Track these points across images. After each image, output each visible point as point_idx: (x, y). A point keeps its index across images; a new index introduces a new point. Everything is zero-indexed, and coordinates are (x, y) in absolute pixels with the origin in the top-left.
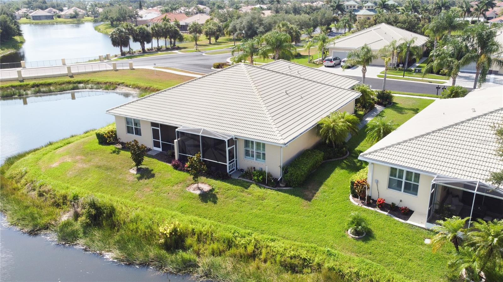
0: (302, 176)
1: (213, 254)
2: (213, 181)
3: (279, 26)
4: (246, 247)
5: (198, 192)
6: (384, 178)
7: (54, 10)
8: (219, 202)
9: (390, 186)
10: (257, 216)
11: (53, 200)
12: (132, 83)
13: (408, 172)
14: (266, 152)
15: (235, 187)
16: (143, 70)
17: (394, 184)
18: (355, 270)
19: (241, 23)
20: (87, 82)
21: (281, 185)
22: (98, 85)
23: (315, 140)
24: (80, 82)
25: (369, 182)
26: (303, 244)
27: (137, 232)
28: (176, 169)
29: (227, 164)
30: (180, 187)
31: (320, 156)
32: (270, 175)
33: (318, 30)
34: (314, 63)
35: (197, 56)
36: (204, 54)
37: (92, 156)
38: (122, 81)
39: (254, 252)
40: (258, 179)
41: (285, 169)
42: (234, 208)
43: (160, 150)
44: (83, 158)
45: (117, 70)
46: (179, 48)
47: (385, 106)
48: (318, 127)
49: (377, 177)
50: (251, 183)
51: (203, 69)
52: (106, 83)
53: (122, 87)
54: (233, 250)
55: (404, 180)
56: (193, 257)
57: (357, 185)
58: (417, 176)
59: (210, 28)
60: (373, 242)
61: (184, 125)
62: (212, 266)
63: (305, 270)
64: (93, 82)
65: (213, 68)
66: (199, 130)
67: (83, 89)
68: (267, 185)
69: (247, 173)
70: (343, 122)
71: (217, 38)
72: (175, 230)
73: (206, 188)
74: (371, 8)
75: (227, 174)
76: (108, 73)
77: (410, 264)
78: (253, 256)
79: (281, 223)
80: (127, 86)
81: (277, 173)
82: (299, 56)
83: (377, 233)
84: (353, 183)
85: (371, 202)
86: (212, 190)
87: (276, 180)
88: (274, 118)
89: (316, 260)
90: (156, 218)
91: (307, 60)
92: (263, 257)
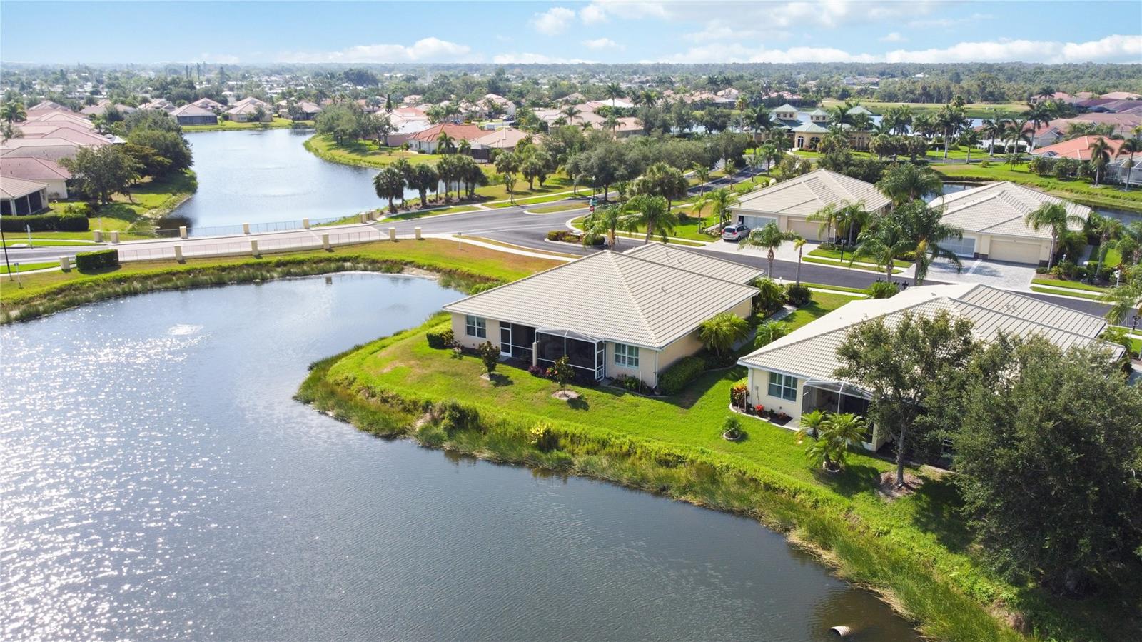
0: (679, 383)
1: (588, 453)
2: (580, 389)
3: (652, 171)
4: (621, 447)
5: (566, 399)
6: (763, 383)
7: (213, 103)
8: (590, 409)
9: (770, 393)
10: (630, 421)
11: (402, 406)
12: (427, 262)
13: (787, 377)
14: (639, 358)
15: (605, 394)
16: (437, 240)
17: (773, 391)
18: (725, 464)
19: (588, 159)
20: (355, 260)
21: (656, 393)
22: (374, 265)
23: (698, 346)
24: (345, 260)
25: (749, 389)
26: (678, 444)
27: (505, 434)
28: (535, 376)
29: (596, 370)
30: (543, 394)
31: (701, 363)
32: (643, 383)
33: (721, 164)
34: (707, 233)
35: (516, 215)
36: (526, 212)
37: (430, 361)
38: (411, 259)
39: (629, 451)
40: (631, 387)
41: (661, 376)
42: (606, 414)
43: (510, 355)
44: (418, 362)
45: (396, 241)
46: (482, 199)
47: (798, 306)
48: (701, 329)
49: (756, 384)
50: (624, 392)
51: (532, 241)
52: (385, 262)
53: (411, 269)
54: (608, 449)
55: (783, 386)
56: (568, 455)
57: (736, 392)
58: (795, 380)
59: (532, 164)
60: (746, 443)
61: (544, 326)
62: (587, 463)
63: (680, 466)
64: (364, 260)
65: (546, 240)
66: (563, 332)
67: (351, 270)
68: (641, 393)
69: (617, 380)
70: (727, 326)
71: (542, 179)
72: (547, 432)
73: (573, 395)
74: (821, 120)
75: (595, 381)
76: (383, 244)
77: (777, 459)
78: (628, 454)
79: (655, 427)
80: (419, 267)
81: (651, 380)
82: (684, 220)
83: (752, 435)
84: (732, 390)
85: (749, 409)
86: (579, 398)
87: (650, 388)
88: (649, 320)
89: (690, 456)
90: (525, 422)
91: (695, 228)
92: (637, 456)
